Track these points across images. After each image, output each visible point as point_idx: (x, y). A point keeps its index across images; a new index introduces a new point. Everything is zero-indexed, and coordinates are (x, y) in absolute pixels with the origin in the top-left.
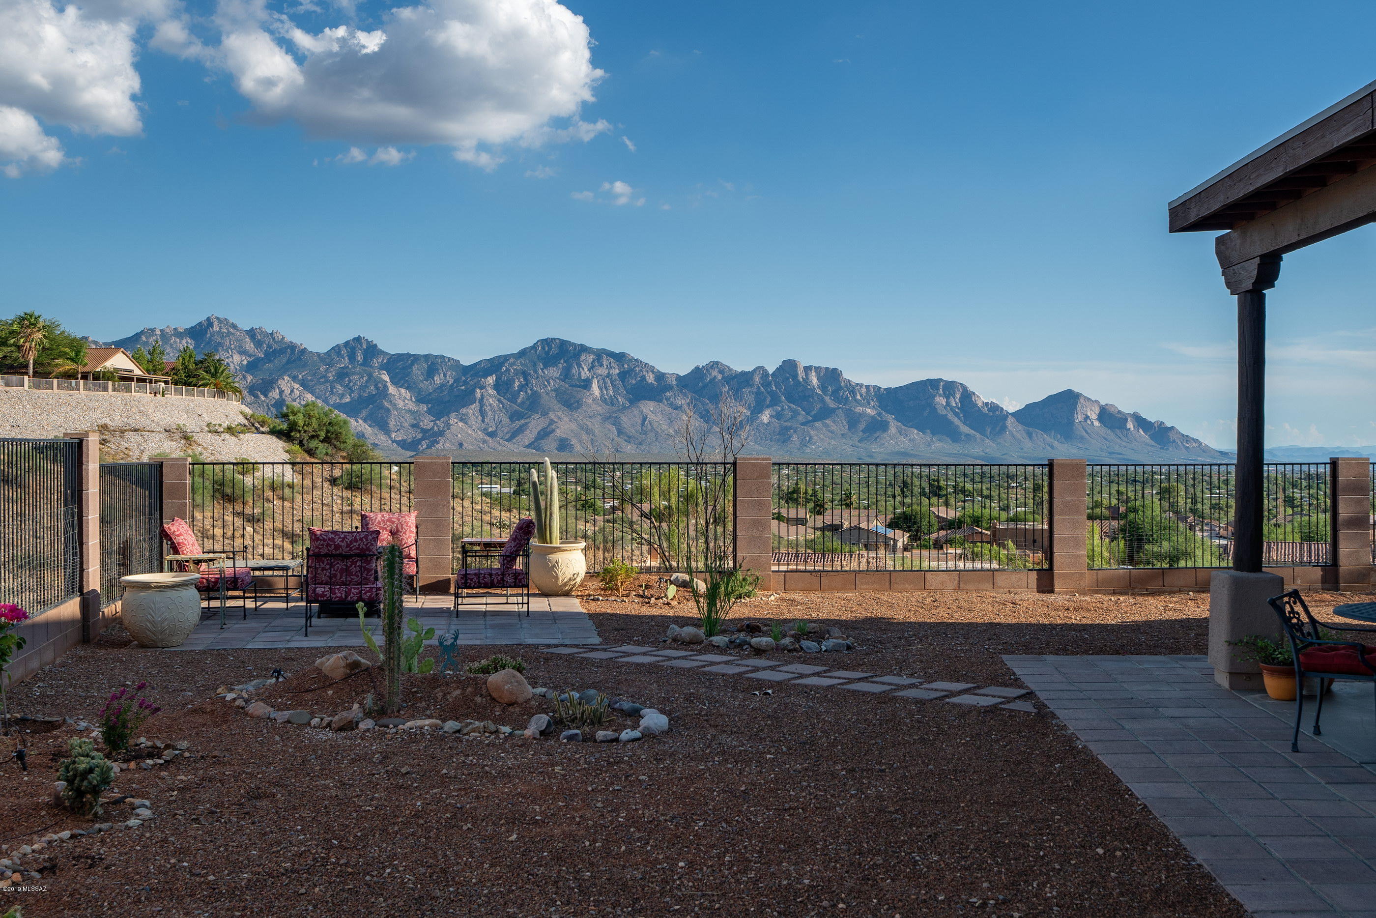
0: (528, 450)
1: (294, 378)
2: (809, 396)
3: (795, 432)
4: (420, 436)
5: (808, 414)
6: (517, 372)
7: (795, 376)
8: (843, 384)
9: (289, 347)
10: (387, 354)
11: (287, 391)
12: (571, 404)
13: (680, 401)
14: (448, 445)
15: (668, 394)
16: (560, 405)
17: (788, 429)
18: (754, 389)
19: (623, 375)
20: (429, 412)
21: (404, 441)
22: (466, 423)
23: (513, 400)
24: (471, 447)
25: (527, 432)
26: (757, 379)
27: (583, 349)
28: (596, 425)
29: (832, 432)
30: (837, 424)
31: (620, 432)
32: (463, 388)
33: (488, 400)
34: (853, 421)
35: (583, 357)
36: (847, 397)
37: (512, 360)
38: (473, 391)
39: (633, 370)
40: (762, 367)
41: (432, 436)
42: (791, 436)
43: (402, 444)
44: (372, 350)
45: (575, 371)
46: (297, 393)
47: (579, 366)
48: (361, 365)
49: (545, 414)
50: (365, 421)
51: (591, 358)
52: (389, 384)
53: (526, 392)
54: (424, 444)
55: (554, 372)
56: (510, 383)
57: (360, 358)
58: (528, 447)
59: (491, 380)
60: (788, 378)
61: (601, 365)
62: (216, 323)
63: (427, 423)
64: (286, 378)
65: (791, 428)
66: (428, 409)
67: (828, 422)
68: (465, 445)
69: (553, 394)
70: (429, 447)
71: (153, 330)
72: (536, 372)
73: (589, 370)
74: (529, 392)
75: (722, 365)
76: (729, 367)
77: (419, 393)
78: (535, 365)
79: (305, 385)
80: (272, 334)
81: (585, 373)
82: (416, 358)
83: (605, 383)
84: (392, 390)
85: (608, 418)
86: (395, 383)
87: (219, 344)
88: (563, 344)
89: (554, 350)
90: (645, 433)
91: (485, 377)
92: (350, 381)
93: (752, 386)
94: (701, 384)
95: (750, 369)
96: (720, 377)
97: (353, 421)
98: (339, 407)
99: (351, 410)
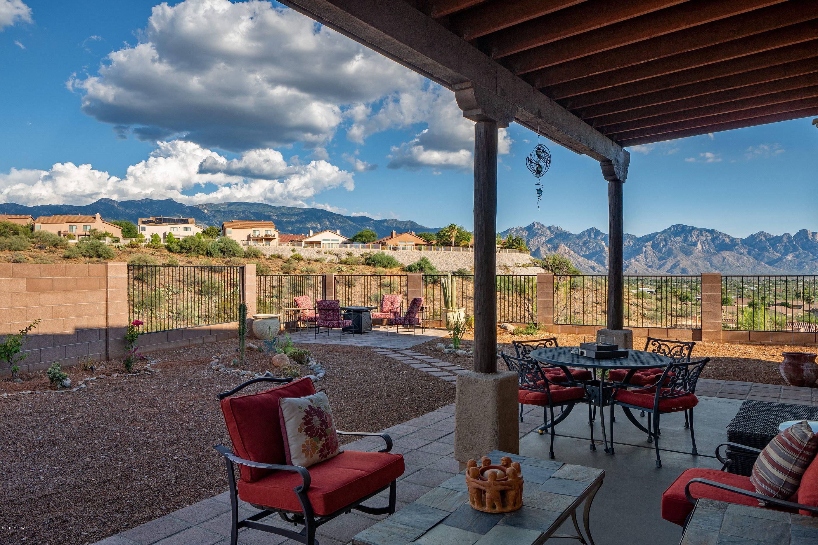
1: (566, 245)
2: (815, 247)
3: (807, 264)
5: (814, 255)
6: (661, 240)
7: (807, 237)
9: (564, 233)
10: (604, 234)
11: (563, 250)
13: (743, 250)
14: (630, 271)
15: (736, 247)
16: (682, 253)
17: (802, 263)
18: (783, 244)
19: (713, 240)
22: (638, 262)
23: (660, 251)
24: (641, 272)
25: (667, 265)
26: (785, 239)
27: (693, 228)
28: (700, 262)
31: (712, 265)
32: (637, 247)
33: (648, 252)
35: (693, 232)
37: (659, 235)
38: (642, 248)
39: (718, 237)
40: (788, 234)
42: (804, 266)
44: (598, 233)
45: (689, 238)
46: (567, 251)
47: (691, 236)
48: (593, 239)
50: (595, 262)
51: (697, 232)
52: (605, 246)
53: (666, 248)
55: (679, 239)
56: (658, 244)
57: (593, 236)
58: (667, 272)
59: (650, 243)
60: (802, 238)
61: (702, 235)
62: (536, 225)
64: (563, 245)
65: (804, 262)
68: (638, 271)
69: (679, 249)
71: (513, 228)
72: (670, 239)
73: (696, 238)
74: (668, 248)
75: (765, 233)
76: (769, 234)
78: (670, 236)
79: (570, 247)
80: (557, 228)
81: (694, 239)
83: (704, 243)
84: (606, 249)
85: (706, 259)
87: (537, 232)
88: (684, 227)
89: (679, 229)
90: (725, 265)
91: (647, 242)
92: (589, 245)
93: (782, 243)
94: (754, 243)
95: (781, 234)
96: (764, 239)
97: (590, 261)
98: (584, 256)
99: (589, 257)
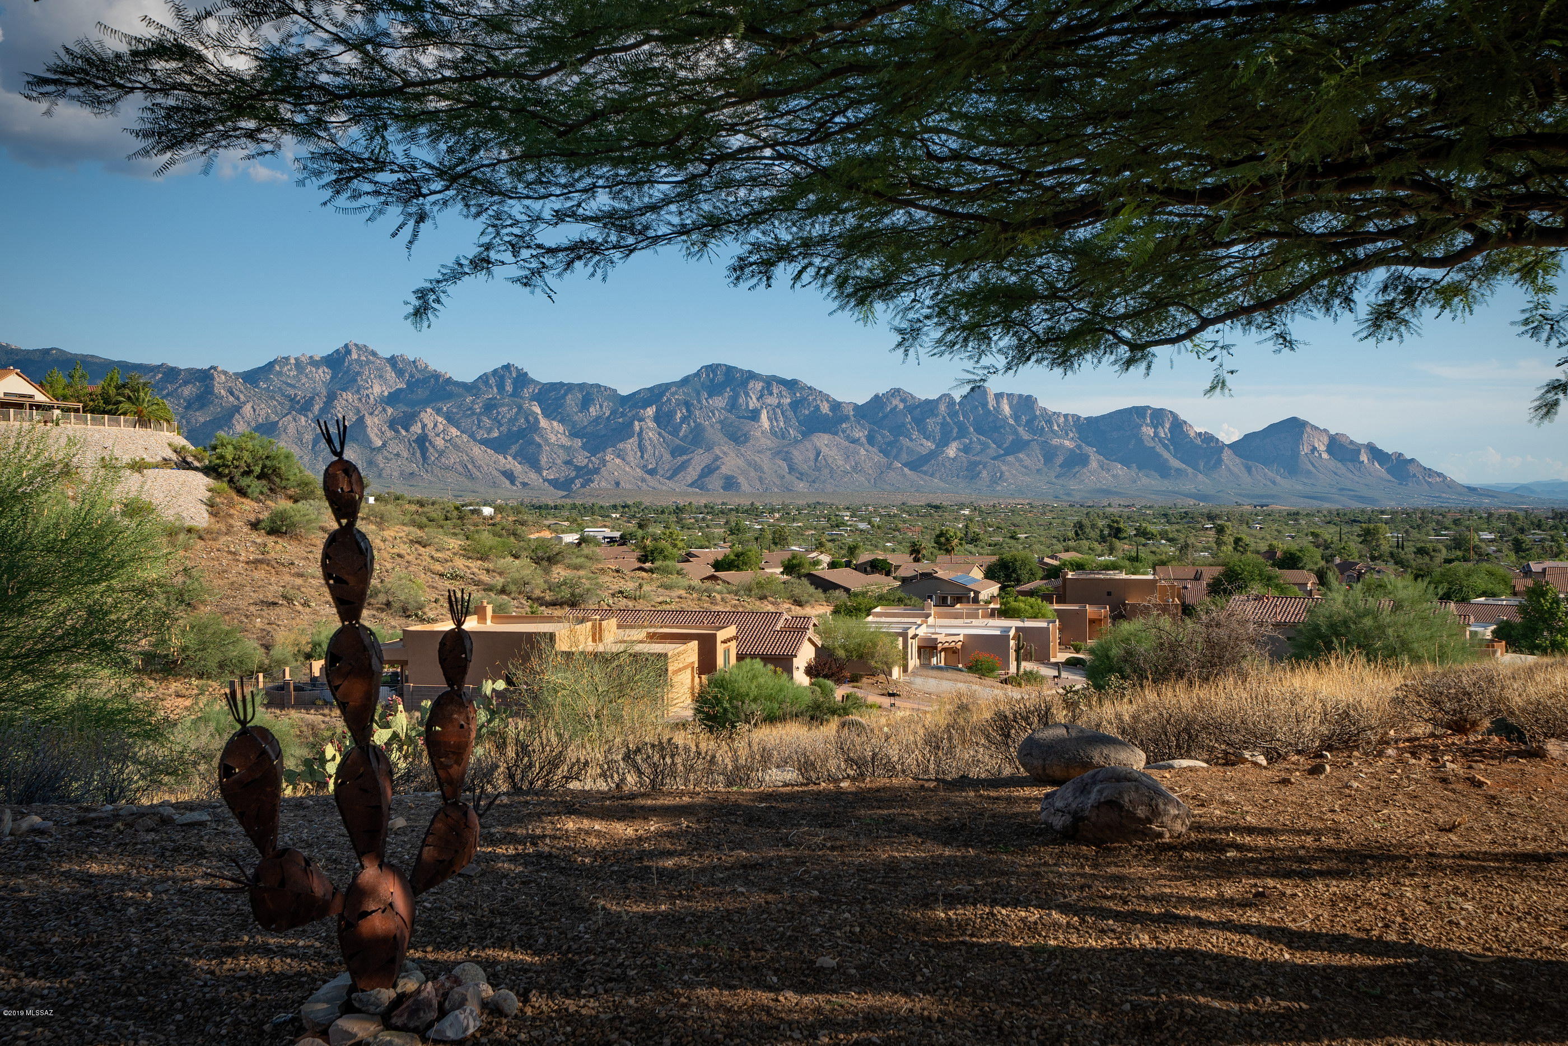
0: (690, 490)
1: (439, 411)
2: (1001, 427)
3: (984, 467)
4: (573, 474)
5: (999, 447)
6: (678, 403)
7: (985, 405)
8: (1038, 413)
9: (432, 376)
10: (539, 383)
11: (431, 425)
12: (737, 438)
13: (859, 434)
14: (603, 484)
15: (844, 425)
16: (726, 439)
17: (976, 464)
18: (939, 419)
19: (795, 405)
20: (584, 447)
21: (556, 480)
22: (623, 459)
23: (675, 433)
24: (628, 486)
25: (690, 469)
26: (942, 408)
27: (751, 376)
28: (765, 461)
29: (1026, 467)
30: (1032, 458)
31: (791, 469)
32: (620, 420)
33: (647, 433)
34: (1049, 455)
35: (751, 385)
36: (1043, 428)
37: (673, 389)
38: (631, 424)
39: (805, 399)
40: (948, 395)
41: (587, 474)
42: (980, 473)
43: (555, 483)
44: (522, 379)
45: (742, 400)
46: (441, 427)
47: (747, 395)
48: (511, 395)
49: (709, 449)
50: (514, 458)
51: (759, 386)
52: (540, 417)
53: (689, 424)
54: (578, 482)
55: (719, 402)
56: (671, 414)
57: (509, 388)
58: (691, 485)
59: (650, 411)
60: (976, 407)
61: (771, 394)
62: (354, 351)
63: (581, 459)
64: (429, 410)
65: (980, 463)
66: (584, 444)
67: (1021, 455)
68: (622, 484)
69: (718, 426)
70: (583, 486)
71: (287, 359)
72: (699, 402)
73: (758, 399)
74: (693, 424)
75: (905, 392)
76: (911, 395)
77: (573, 427)
78: (698, 394)
79: (450, 419)
80: (414, 362)
81: (753, 403)
82: (570, 387)
83: (775, 413)
84: (543, 423)
85: (778, 453)
86: (547, 415)
87: (358, 373)
88: (730, 370)
89: (720, 378)
90: (819, 470)
91: (644, 408)
92: (498, 413)
93: (936, 416)
94: (880, 414)
95: (935, 397)
96: (901, 406)
97: (501, 457)
98: (485, 442)
99: (499, 446)
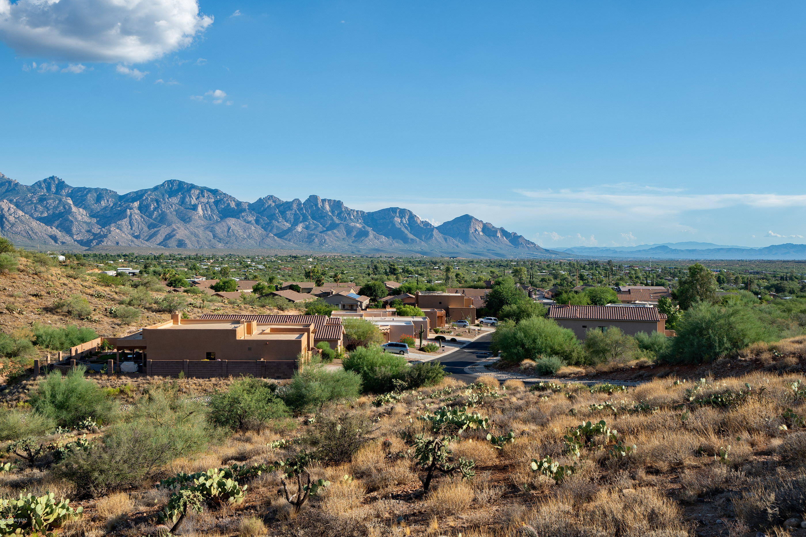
0: (159, 247)
1: (11, 201)
2: (325, 216)
3: (316, 237)
4: (92, 238)
5: (324, 226)
6: (152, 200)
7: (316, 205)
8: (343, 209)
9: (7, 181)
10: (71, 187)
11: (6, 209)
12: (185, 219)
13: (251, 218)
14: (109, 243)
15: (243, 214)
16: (179, 220)
17: (312, 235)
18: (293, 212)
19: (216, 203)
20: (98, 223)
21: (82, 240)
22: (121, 230)
23: (150, 216)
24: (123, 245)
25: (159, 236)
26: (295, 206)
27: (193, 187)
28: (200, 232)
29: (337, 237)
30: (340, 233)
31: (215, 236)
32: (119, 209)
33: (134, 216)
34: (349, 231)
35: (192, 192)
36: (346, 217)
37: (149, 193)
38: (125, 211)
39: (222, 200)
40: (298, 199)
41: (100, 238)
42: (314, 240)
43: (81, 242)
44: (61, 185)
45: (187, 199)
46: (12, 210)
47: (190, 197)
48: (54, 193)
49: (169, 225)
50: (57, 228)
51: (197, 192)
52: (72, 206)
53: (158, 212)
54: (95, 242)
55: (175, 200)
56: (148, 206)
57: (53, 189)
58: (159, 244)
59: (136, 204)
60: (312, 206)
61: (204, 196)
63: (96, 230)
64: (5, 201)
65: (314, 234)
66: (97, 221)
67: (335, 231)
68: (120, 243)
69: (174, 213)
70: (97, 244)
72: (164, 200)
73: (196, 199)
74: (160, 212)
75: (275, 197)
76: (278, 199)
77: (92, 212)
78: (163, 195)
79: (17, 205)
81: (194, 201)
82: (90, 190)
83: (206, 207)
84: (74, 209)
85: (207, 228)
86: (76, 205)
88: (181, 183)
89: (175, 187)
90: (230, 237)
91: (133, 202)
92: (47, 203)
93: (292, 210)
94: (262, 209)
95: (290, 200)
96: (273, 204)
97: (49, 228)
98: (40, 219)
99: (48, 221)
